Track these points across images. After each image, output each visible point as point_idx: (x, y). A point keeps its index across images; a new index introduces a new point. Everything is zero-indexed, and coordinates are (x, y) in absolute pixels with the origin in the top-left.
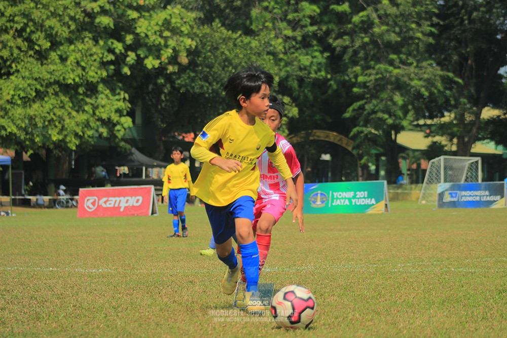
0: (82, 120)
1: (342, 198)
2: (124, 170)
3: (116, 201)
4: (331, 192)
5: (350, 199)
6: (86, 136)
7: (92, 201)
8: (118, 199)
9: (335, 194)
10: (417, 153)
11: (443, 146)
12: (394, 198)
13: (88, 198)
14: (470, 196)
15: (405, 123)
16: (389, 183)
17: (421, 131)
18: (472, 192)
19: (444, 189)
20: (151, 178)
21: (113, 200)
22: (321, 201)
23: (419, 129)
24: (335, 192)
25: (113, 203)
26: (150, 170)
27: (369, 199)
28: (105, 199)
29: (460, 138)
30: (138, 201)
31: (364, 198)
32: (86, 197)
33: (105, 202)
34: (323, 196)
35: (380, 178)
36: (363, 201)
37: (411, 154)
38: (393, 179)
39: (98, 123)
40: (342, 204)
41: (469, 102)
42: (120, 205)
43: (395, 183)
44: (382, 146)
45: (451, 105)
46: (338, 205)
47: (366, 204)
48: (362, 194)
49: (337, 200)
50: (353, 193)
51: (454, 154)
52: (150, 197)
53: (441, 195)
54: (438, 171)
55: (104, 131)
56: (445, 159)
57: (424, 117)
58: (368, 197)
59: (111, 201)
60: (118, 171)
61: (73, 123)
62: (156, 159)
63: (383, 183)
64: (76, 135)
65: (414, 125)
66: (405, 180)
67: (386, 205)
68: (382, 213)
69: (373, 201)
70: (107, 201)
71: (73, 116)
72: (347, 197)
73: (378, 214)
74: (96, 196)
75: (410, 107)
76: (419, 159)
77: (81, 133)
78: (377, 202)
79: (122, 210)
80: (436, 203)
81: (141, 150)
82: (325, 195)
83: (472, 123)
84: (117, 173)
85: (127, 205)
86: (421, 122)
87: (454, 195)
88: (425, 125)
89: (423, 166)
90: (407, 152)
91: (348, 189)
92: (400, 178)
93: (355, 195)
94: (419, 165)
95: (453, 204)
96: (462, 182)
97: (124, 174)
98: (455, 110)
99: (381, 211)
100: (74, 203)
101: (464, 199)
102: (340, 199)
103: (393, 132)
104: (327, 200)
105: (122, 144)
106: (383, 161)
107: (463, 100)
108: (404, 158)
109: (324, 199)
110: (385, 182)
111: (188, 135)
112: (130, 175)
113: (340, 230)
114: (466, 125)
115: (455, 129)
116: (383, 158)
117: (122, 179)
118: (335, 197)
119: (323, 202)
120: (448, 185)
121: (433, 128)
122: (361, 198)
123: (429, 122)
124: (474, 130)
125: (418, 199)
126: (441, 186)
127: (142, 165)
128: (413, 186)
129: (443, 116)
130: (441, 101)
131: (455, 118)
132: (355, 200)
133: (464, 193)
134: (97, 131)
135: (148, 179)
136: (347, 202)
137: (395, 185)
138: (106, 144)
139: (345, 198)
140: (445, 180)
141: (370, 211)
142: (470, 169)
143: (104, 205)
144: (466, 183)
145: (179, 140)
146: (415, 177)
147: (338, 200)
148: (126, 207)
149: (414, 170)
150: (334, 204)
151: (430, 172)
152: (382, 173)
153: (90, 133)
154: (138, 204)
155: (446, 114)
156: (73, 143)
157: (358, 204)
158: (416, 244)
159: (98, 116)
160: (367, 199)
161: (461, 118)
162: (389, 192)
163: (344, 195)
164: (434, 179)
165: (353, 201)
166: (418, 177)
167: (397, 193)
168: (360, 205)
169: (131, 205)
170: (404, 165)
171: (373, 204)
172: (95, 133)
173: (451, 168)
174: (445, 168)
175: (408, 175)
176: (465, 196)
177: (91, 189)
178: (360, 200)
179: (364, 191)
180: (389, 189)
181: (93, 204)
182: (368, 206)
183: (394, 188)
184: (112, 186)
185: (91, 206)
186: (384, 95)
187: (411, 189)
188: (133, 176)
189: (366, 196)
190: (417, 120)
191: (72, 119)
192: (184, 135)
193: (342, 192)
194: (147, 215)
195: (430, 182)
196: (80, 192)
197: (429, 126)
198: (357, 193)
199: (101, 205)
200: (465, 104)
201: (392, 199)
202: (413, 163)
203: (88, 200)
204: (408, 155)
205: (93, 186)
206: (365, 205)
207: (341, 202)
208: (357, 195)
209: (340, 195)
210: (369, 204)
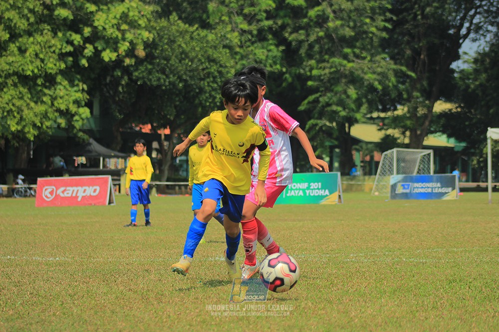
0: (40, 111)
1: (296, 189)
2: (82, 160)
3: (73, 191)
5: (304, 191)
6: (44, 127)
7: (49, 190)
8: (75, 189)
10: (370, 146)
11: (396, 139)
12: (348, 189)
13: (46, 187)
14: (422, 187)
15: (358, 116)
16: (342, 174)
17: (374, 124)
18: (424, 184)
19: (396, 181)
20: (108, 169)
21: (70, 189)
23: (372, 121)
25: (70, 192)
26: (107, 160)
27: (323, 190)
28: (62, 189)
29: (414, 131)
30: (95, 191)
31: (318, 189)
32: (44, 186)
33: (63, 192)
35: (334, 170)
36: (317, 192)
37: (364, 146)
38: (347, 171)
39: (57, 114)
40: (296, 195)
41: (422, 96)
42: (78, 195)
43: (348, 174)
44: (336, 139)
45: (404, 99)
46: (293, 195)
47: (320, 195)
48: (316, 186)
49: (291, 192)
50: (307, 184)
51: (407, 146)
52: (107, 187)
53: (394, 187)
54: (391, 164)
55: (62, 122)
56: (397, 151)
57: (378, 110)
58: (322, 188)
59: (69, 190)
60: (76, 161)
61: (31, 114)
62: (113, 149)
63: (337, 174)
64: (34, 125)
65: (368, 118)
66: (358, 172)
67: (340, 196)
68: (336, 204)
69: (327, 192)
70: (65, 190)
71: (31, 107)
72: (301, 188)
73: (332, 205)
74: (54, 185)
75: (364, 100)
76: (372, 151)
77: (39, 124)
78: (331, 193)
79: (79, 199)
80: (389, 195)
81: (98, 141)
83: (425, 116)
84: (74, 163)
85: (84, 195)
86: (375, 115)
87: (406, 187)
88: (378, 118)
89: (376, 158)
90: (360, 144)
91: (302, 180)
92: (353, 169)
93: (309, 186)
94: (372, 157)
95: (406, 196)
96: (415, 174)
97: (82, 164)
98: (408, 104)
99: (334, 201)
100: (33, 192)
101: (416, 191)
102: (294, 190)
103: (347, 125)
105: (80, 134)
106: (337, 152)
107: (416, 94)
108: (358, 150)
110: (339, 174)
111: (146, 126)
112: (88, 165)
113: (294, 220)
114: (418, 118)
115: (408, 123)
116: (337, 150)
117: (80, 169)
118: (290, 188)
120: (400, 177)
121: (386, 121)
122: (315, 189)
123: (382, 115)
124: (427, 123)
125: (371, 190)
126: (393, 178)
127: (100, 155)
128: (367, 177)
129: (395, 109)
130: (394, 95)
131: (409, 112)
132: (309, 191)
133: (416, 185)
134: (55, 121)
135: (105, 169)
136: (301, 193)
137: (348, 177)
138: (64, 134)
139: (300, 189)
140: (397, 172)
141: (324, 202)
142: (422, 161)
143: (62, 195)
144: (418, 175)
145: (136, 131)
146: (368, 169)
147: (293, 191)
148: (83, 197)
149: (367, 162)
150: (288, 195)
151: (383, 164)
152: (336, 165)
153: (48, 124)
154: (95, 194)
155: (399, 107)
156: (31, 134)
157: (312, 195)
158: (369, 234)
159: (56, 107)
160: (320, 190)
161: (413, 111)
162: (342, 184)
163: (298, 186)
164: (387, 171)
165: (307, 192)
166: (371, 168)
167: (351, 185)
168: (314, 196)
169: (88, 195)
170: (357, 157)
171: (327, 196)
172: (53, 123)
173: (404, 161)
174: (398, 160)
175: (362, 166)
176: (417, 188)
177: (49, 178)
178: (314, 191)
179: (318, 183)
180: (342, 180)
181: (51, 193)
182: (322, 197)
183: (347, 180)
184: (70, 176)
185: (49, 195)
186: (339, 88)
187: (364, 180)
188: (91, 166)
189: (320, 187)
190: (371, 112)
191: (31, 110)
192: (141, 126)
193: (297, 183)
194: (104, 204)
195: (383, 174)
196: (38, 182)
197: (383, 119)
198: (311, 184)
199: (59, 195)
200: (417, 98)
201: (345, 191)
202: (366, 155)
203: (46, 190)
204: (361, 147)
205: (51, 176)
206: (319, 196)
207: (295, 193)
208: (311, 186)
209: (294, 186)
210: (323, 195)
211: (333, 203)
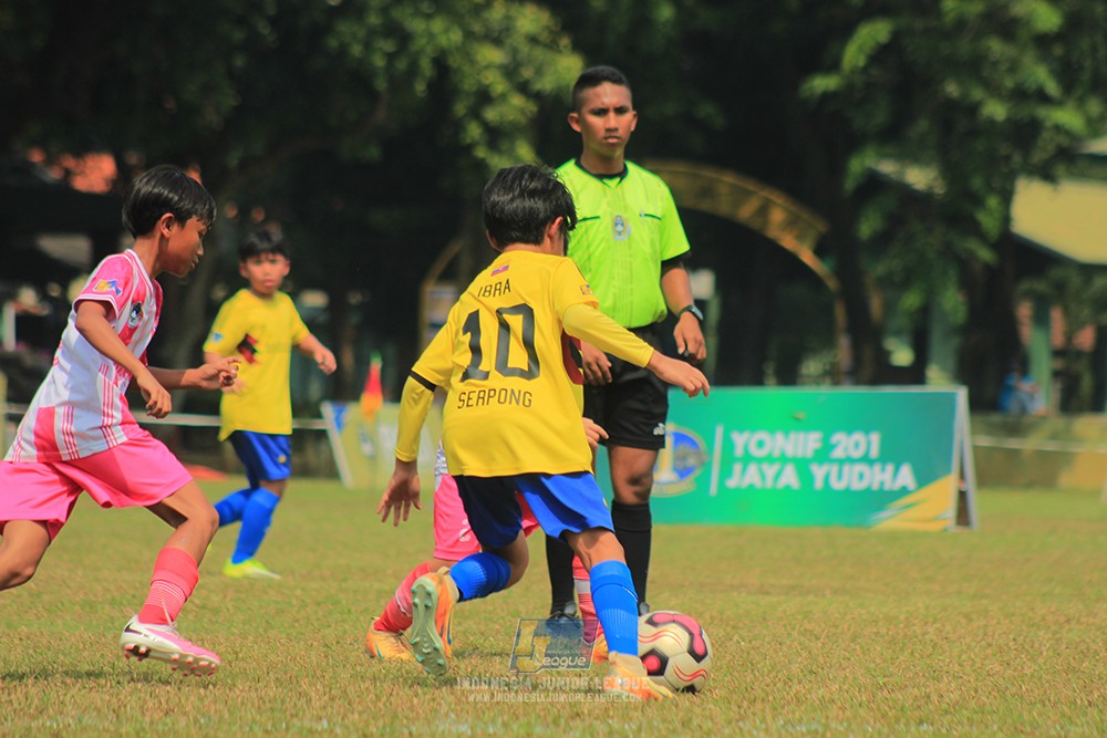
1: (770, 459)
4: (719, 431)
5: (803, 466)
9: (739, 440)
12: (995, 471)
22: (675, 469)
24: (741, 431)
27: (890, 468)
31: (867, 460)
34: (684, 448)
36: (861, 476)
37: (1073, 283)
40: (769, 483)
46: (751, 486)
47: (875, 487)
48: (857, 445)
49: (744, 470)
50: (817, 436)
58: (884, 459)
63: (952, 396)
67: (962, 496)
68: (945, 530)
69: (906, 476)
72: (790, 451)
73: (925, 534)
78: (924, 478)
82: (692, 442)
90: (1056, 272)
91: (797, 419)
93: (828, 447)
99: (935, 519)
102: (759, 461)
104: (704, 462)
109: (691, 462)
110: (962, 394)
111: (91, 162)
118: (739, 452)
119: (684, 472)
122: (850, 460)
128: (1078, 422)
132: (825, 467)
136: (790, 477)
137: (996, 419)
139: (784, 459)
141: (890, 521)
145: (46, 185)
147: (753, 469)
150: (732, 483)
157: (838, 485)
160: (877, 468)
162: (975, 444)
163: (781, 443)
165: (819, 472)
167: (1010, 454)
168: (847, 492)
171: (904, 491)
178: (846, 468)
179: (867, 431)
182: (882, 499)
189: (875, 452)
192: (69, 162)
193: (772, 434)
198: (834, 440)
201: (987, 474)
202: (1081, 326)
204: (1059, 287)
206: (868, 491)
207: (763, 477)
208: (833, 447)
209: (760, 444)
210: (887, 487)
211: (935, 527)
